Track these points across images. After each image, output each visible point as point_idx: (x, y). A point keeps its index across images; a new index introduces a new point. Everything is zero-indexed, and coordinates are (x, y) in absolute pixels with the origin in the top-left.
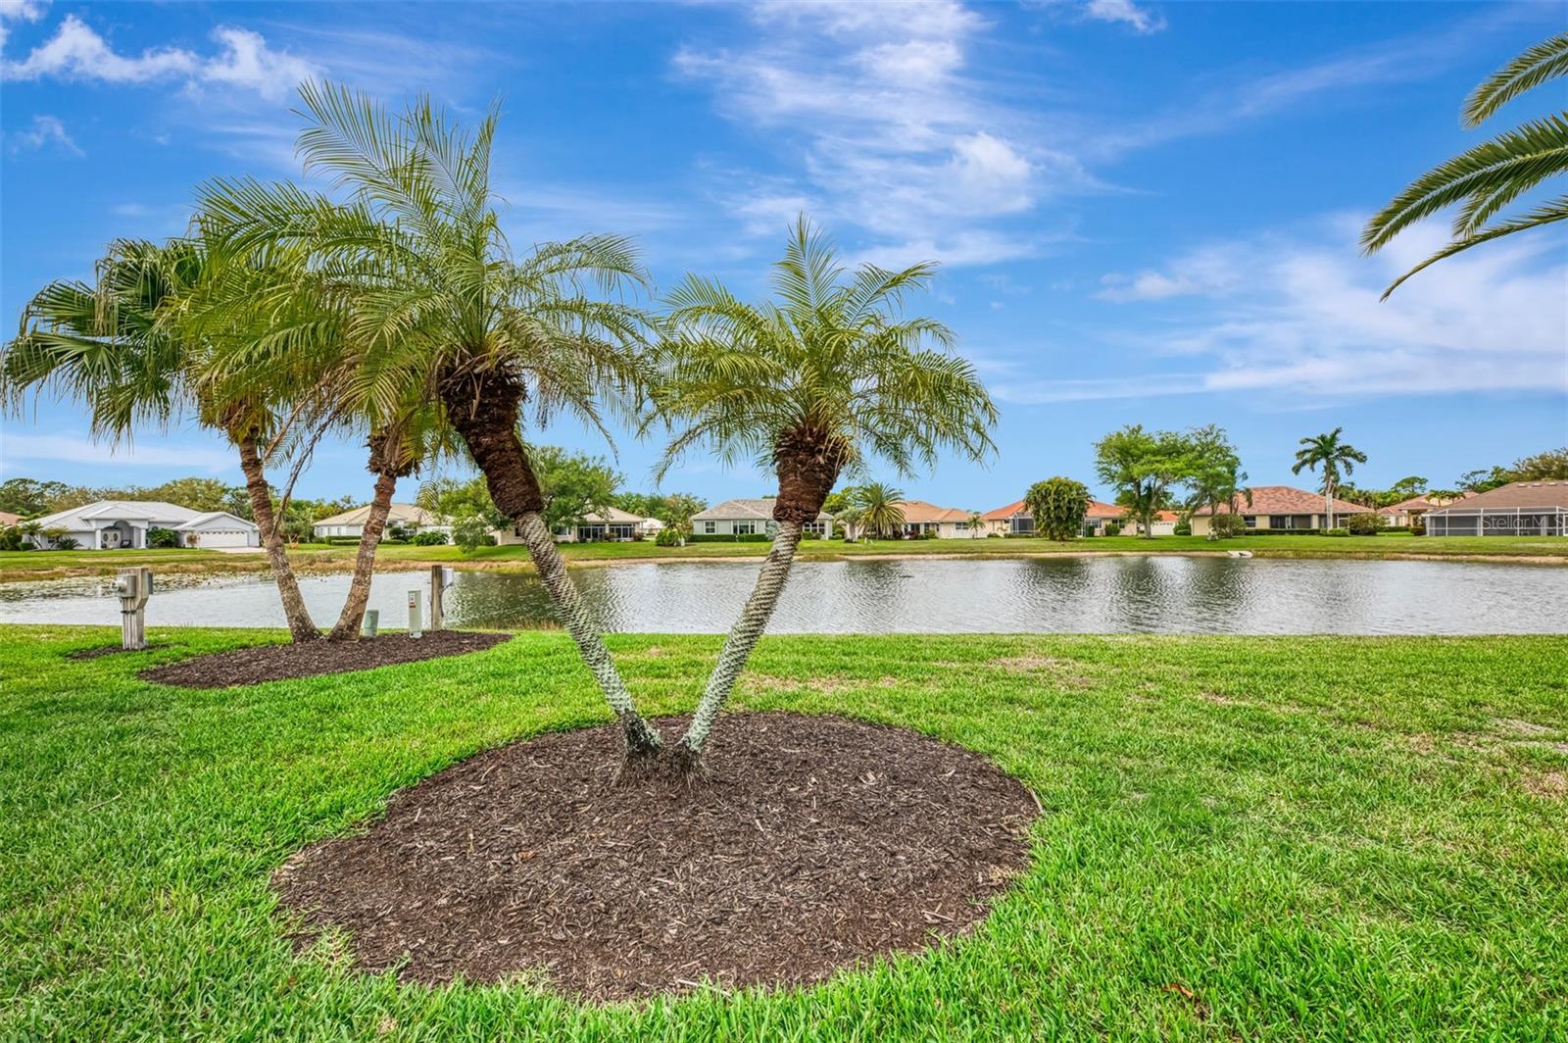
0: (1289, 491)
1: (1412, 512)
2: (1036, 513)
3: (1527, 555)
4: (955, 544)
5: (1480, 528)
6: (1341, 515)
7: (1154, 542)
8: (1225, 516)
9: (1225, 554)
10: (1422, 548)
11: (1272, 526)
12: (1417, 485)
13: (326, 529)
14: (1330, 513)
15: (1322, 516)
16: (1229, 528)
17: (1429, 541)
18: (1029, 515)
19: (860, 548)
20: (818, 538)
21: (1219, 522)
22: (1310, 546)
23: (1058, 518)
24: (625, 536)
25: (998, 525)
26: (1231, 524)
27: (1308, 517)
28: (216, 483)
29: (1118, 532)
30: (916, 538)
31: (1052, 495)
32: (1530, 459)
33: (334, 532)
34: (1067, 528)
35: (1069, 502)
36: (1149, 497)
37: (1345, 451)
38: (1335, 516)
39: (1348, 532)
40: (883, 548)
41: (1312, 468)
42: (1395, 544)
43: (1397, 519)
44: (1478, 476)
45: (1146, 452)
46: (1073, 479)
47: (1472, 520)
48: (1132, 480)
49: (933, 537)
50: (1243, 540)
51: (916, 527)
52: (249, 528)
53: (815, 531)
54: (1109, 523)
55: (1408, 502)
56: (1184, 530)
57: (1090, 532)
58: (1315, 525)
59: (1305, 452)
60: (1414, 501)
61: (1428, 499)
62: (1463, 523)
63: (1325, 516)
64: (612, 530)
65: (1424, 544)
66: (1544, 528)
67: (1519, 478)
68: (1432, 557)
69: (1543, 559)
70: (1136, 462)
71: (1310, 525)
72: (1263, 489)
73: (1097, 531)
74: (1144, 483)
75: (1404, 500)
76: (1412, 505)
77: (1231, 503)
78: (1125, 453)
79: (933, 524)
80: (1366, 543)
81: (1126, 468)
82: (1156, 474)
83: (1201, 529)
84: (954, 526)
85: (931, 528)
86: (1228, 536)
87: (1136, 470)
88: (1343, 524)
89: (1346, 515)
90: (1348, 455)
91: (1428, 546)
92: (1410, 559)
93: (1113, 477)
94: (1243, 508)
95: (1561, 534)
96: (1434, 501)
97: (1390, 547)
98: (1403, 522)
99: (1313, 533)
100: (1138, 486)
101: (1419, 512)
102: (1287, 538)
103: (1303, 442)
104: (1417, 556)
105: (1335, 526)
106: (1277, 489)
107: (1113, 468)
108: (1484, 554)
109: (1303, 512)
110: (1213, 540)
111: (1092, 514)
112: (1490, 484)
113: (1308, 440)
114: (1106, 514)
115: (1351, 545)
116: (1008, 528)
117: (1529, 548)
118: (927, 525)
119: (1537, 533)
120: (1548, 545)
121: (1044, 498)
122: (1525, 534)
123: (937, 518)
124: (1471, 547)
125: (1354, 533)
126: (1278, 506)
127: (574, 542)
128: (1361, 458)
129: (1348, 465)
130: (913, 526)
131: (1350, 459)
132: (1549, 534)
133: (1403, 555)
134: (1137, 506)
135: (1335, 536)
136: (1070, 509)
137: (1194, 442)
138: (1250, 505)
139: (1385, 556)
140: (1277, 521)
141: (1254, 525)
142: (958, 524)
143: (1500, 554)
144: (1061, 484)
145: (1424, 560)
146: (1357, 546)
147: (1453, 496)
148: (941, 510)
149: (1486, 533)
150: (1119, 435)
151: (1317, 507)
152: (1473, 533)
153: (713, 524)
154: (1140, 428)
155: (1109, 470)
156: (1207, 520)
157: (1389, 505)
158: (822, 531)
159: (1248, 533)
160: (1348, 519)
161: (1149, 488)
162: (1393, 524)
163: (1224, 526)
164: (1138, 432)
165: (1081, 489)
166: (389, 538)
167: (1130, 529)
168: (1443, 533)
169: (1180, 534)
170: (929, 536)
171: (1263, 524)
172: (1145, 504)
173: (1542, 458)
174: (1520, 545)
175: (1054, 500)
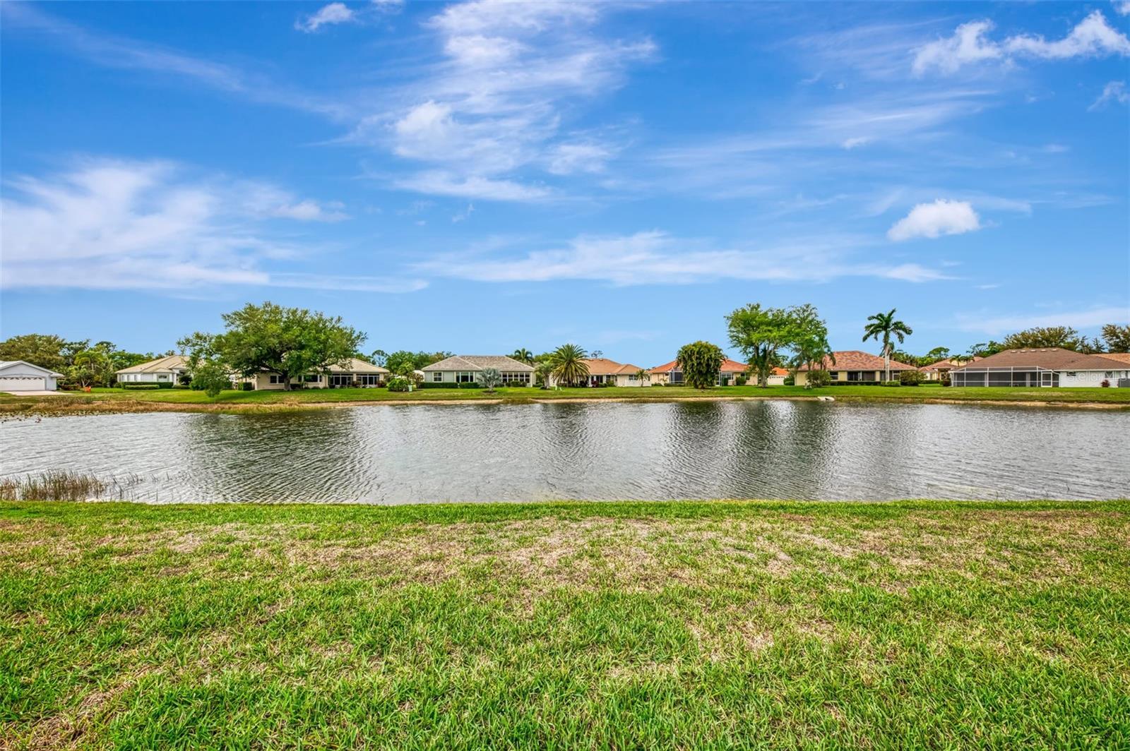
0: (861, 354)
1: (940, 370)
2: (685, 368)
3: (1021, 401)
4: (624, 391)
5: (987, 381)
6: (896, 372)
7: (768, 390)
8: (818, 371)
9: (816, 399)
10: (950, 395)
11: (849, 379)
12: (942, 352)
13: (126, 376)
14: (888, 370)
15: (883, 372)
16: (820, 380)
17: (953, 390)
18: (680, 370)
19: (551, 394)
20: (524, 386)
21: (813, 376)
22: (874, 393)
23: (700, 372)
24: (371, 383)
25: (661, 377)
26: (821, 377)
27: (873, 373)
28: (55, 339)
29: (745, 382)
30: (597, 386)
31: (696, 355)
32: (1015, 335)
33: (132, 379)
34: (706, 380)
35: (708, 360)
36: (765, 357)
37: (899, 326)
38: (891, 372)
39: (899, 383)
40: (568, 394)
41: (876, 338)
42: (932, 392)
43: (931, 375)
44: (980, 348)
45: (761, 323)
46: (712, 343)
47: (981, 376)
48: (752, 344)
49: (612, 385)
50: (828, 389)
51: (600, 378)
52: (47, 375)
53: (522, 380)
54: (739, 376)
55: (937, 364)
56: (790, 382)
57: (725, 383)
58: (878, 378)
59: (871, 326)
60: (942, 363)
61: (951, 361)
62: (975, 378)
63: (884, 372)
64: (359, 379)
65: (951, 392)
66: (1028, 382)
67: (1008, 347)
68: (957, 402)
69: (1032, 404)
70: (754, 331)
71: (874, 379)
72: (843, 353)
73: (730, 382)
74: (762, 347)
75: (935, 362)
76: (941, 365)
77: (821, 363)
78: (747, 324)
79: (613, 376)
80: (912, 392)
81: (748, 335)
82: (769, 340)
83: (801, 381)
84: (628, 378)
85: (611, 379)
86: (818, 386)
87: (755, 336)
88: (896, 378)
89: (898, 372)
90: (900, 328)
91: (954, 394)
92: (942, 403)
93: (740, 342)
94: (829, 366)
95: (1039, 386)
96: (955, 363)
97: (928, 394)
98: (935, 377)
99: (876, 384)
100: (757, 349)
101: (946, 370)
102: (859, 387)
103: (870, 319)
104: (946, 401)
105: (891, 379)
106: (853, 353)
107: (741, 335)
108: (992, 400)
109: (870, 369)
110: (808, 389)
111: (725, 369)
112: (988, 352)
113: (874, 317)
114: (736, 369)
115: (901, 393)
116: (668, 380)
117: (1022, 395)
118: (608, 376)
119: (1024, 385)
120: (1034, 394)
121: (690, 357)
122: (1016, 386)
123: (615, 372)
124: (982, 395)
125: (904, 384)
126: (853, 365)
127: (325, 388)
128: (909, 332)
129: (901, 337)
130: (598, 377)
131: (901, 332)
132: (1032, 386)
133: (938, 401)
134: (756, 363)
135: (891, 386)
136: (708, 365)
137: (794, 316)
138: (834, 364)
139: (925, 401)
140: (852, 375)
141: (837, 378)
142: (631, 376)
143: (1003, 400)
144: (702, 346)
145: (951, 404)
146: (906, 393)
147: (966, 359)
148: (619, 365)
149: (991, 385)
150: (744, 311)
151: (879, 365)
152: (982, 385)
153: (440, 374)
154: (758, 306)
155: (738, 337)
156: (804, 375)
157: (926, 365)
158: (528, 381)
159: (833, 384)
160: (900, 374)
161: (764, 350)
162: (929, 379)
163: (816, 379)
164: (757, 309)
165: (717, 350)
166: (179, 384)
167: (753, 381)
168: (962, 385)
169: (787, 384)
170: (610, 384)
171: (843, 377)
172: (763, 363)
173: (1023, 334)
174: (1016, 394)
175: (697, 358)
